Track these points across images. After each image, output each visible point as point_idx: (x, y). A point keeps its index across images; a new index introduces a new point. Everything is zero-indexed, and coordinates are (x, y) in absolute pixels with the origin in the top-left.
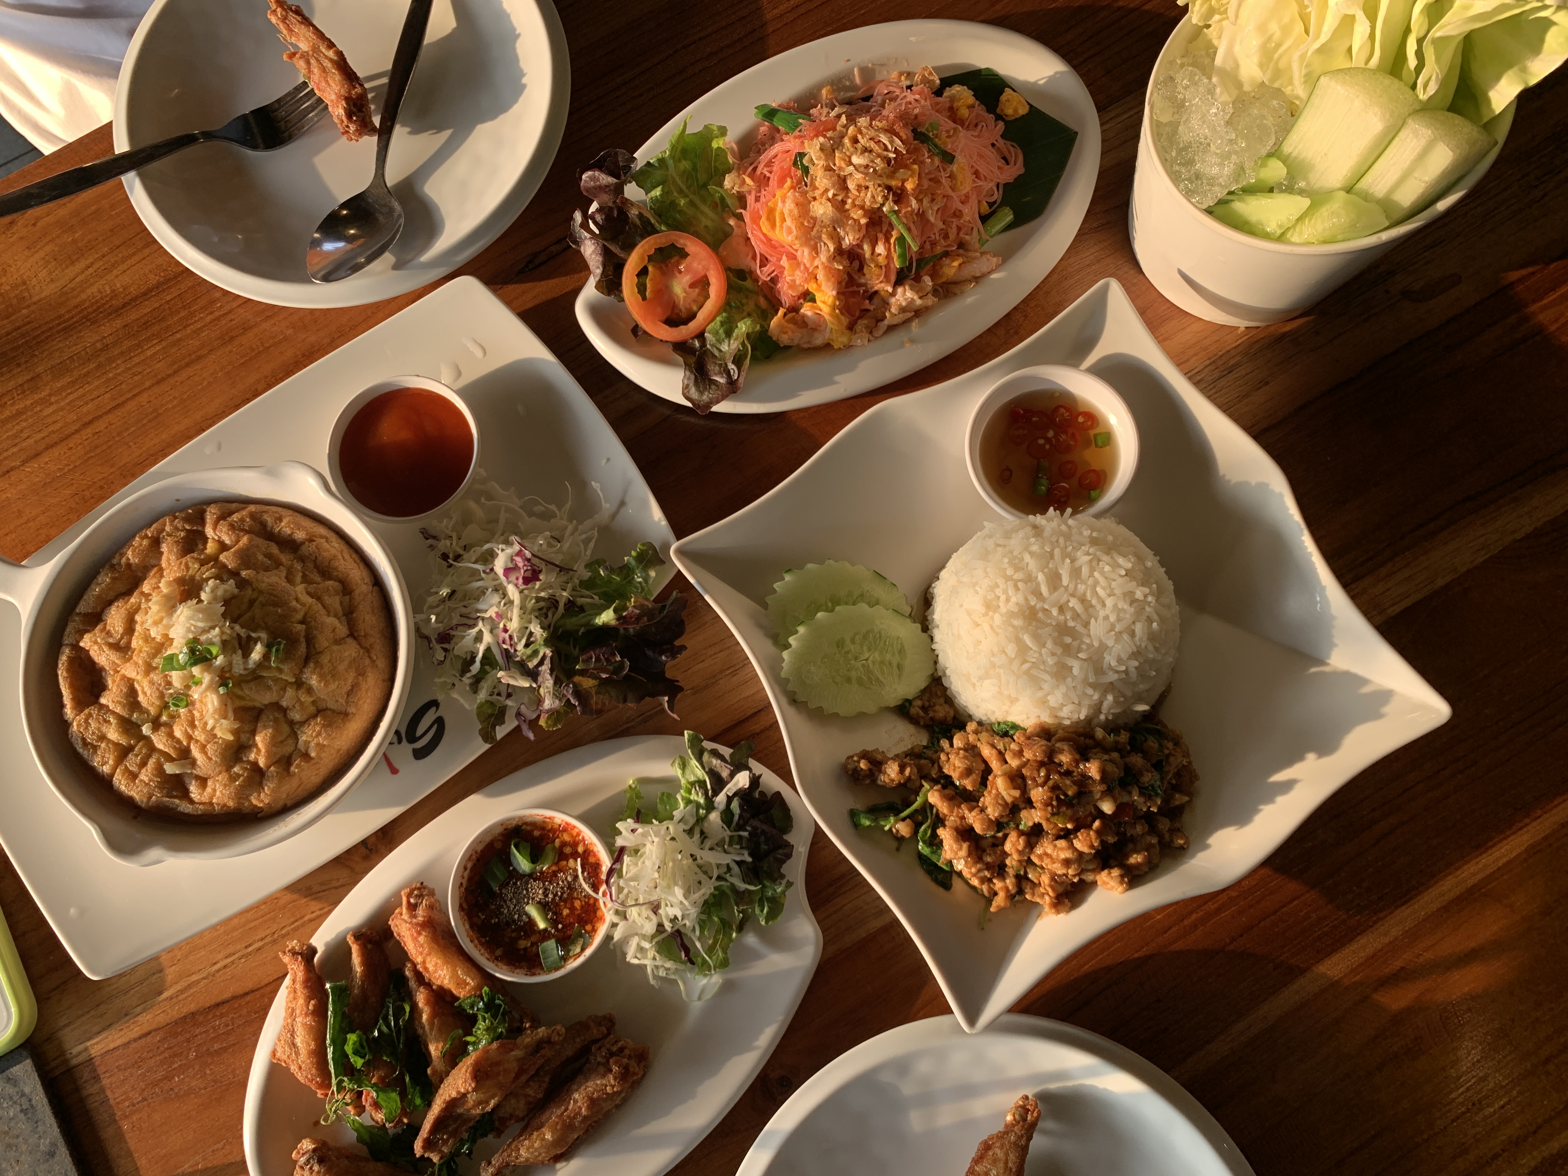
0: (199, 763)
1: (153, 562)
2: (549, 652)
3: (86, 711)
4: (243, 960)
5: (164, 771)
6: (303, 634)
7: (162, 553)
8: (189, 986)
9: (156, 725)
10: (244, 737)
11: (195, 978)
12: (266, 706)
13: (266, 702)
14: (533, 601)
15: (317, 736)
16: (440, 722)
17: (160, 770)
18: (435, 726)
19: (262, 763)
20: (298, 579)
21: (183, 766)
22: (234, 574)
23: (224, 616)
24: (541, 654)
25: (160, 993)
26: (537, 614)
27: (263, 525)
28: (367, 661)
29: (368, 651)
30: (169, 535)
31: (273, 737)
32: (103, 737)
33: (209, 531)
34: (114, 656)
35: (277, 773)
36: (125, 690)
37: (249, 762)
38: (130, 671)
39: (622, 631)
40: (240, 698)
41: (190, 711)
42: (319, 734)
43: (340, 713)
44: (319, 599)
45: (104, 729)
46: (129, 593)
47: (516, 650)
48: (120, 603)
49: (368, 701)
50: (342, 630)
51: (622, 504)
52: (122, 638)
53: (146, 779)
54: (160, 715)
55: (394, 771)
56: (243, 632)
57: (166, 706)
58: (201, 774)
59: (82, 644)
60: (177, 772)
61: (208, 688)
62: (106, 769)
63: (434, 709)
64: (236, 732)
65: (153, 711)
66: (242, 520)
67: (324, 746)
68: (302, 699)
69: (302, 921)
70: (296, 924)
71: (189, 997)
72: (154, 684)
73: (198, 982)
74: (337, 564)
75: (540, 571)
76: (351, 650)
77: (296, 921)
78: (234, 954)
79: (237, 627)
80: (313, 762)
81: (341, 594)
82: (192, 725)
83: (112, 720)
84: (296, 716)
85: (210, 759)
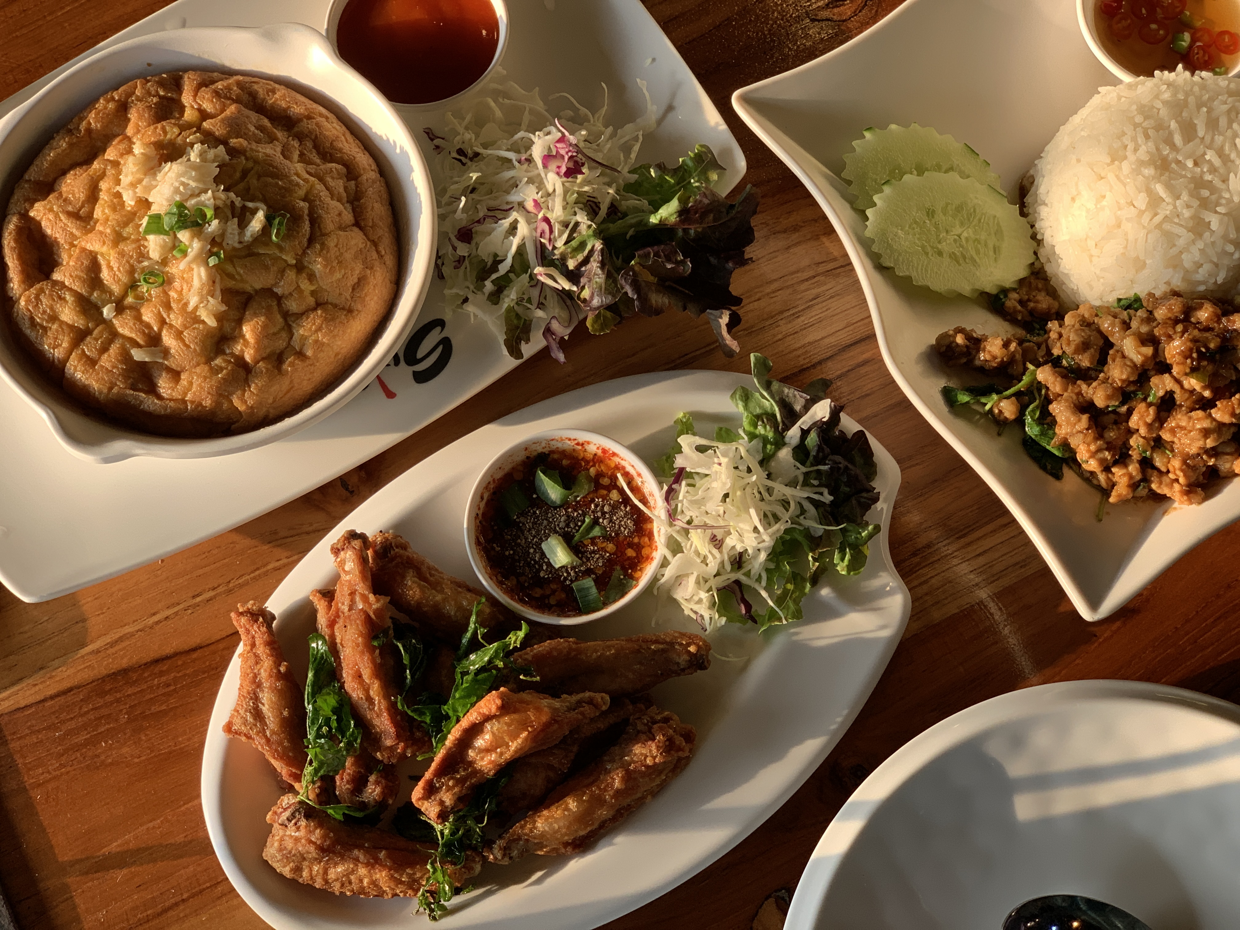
0: (172, 351)
1: (116, 130)
2: (599, 245)
3: (38, 286)
4: (190, 611)
5: (131, 357)
6: (306, 212)
7: (129, 120)
8: (121, 639)
9: (120, 309)
10: (227, 327)
11: (128, 629)
12: (257, 292)
13: (258, 286)
14: (576, 195)
15: (316, 331)
16: (446, 344)
17: (126, 357)
18: (440, 348)
19: (248, 358)
20: (296, 157)
21: (153, 354)
22: (223, 141)
23: (217, 180)
24: (589, 247)
25: (83, 645)
26: (581, 206)
27: (253, 95)
28: (375, 255)
29: (375, 244)
30: (139, 99)
31: (265, 327)
32: (54, 318)
33: (187, 98)
34: (73, 227)
35: (267, 370)
36: (86, 263)
37: (233, 354)
38: (93, 244)
39: (680, 233)
40: (231, 276)
41: (166, 293)
42: (319, 329)
43: (343, 309)
44: (321, 180)
45: (58, 307)
46: (88, 161)
47: (554, 248)
48: (78, 171)
49: (375, 298)
50: (348, 217)
51: (670, 108)
52: (82, 206)
53: (108, 365)
54: (125, 295)
55: (390, 395)
56: (238, 201)
57: (133, 286)
58: (174, 366)
59: (32, 214)
60: (147, 360)
61: (195, 259)
62: (58, 353)
63: (439, 329)
64: (220, 318)
65: (116, 289)
66: (229, 88)
67: (323, 344)
68: (303, 286)
69: (264, 569)
70: (257, 573)
71: (121, 650)
72: (123, 256)
73: (132, 635)
74: (340, 145)
75: (583, 164)
76: (356, 239)
77: (258, 569)
78: (178, 604)
79: (232, 195)
80: (308, 362)
81: (345, 179)
82: (168, 307)
83: (68, 297)
84: (293, 306)
85: (188, 347)
